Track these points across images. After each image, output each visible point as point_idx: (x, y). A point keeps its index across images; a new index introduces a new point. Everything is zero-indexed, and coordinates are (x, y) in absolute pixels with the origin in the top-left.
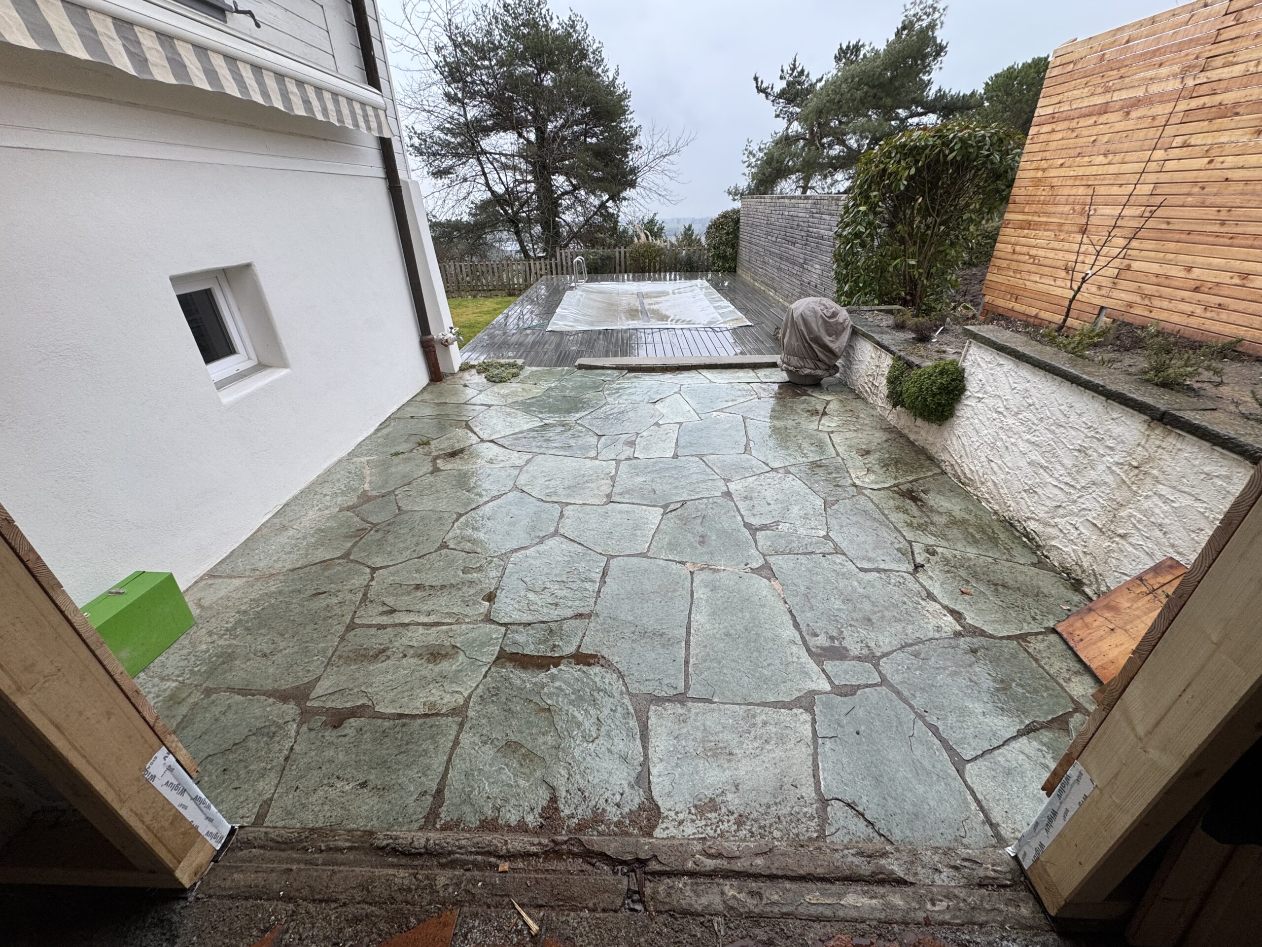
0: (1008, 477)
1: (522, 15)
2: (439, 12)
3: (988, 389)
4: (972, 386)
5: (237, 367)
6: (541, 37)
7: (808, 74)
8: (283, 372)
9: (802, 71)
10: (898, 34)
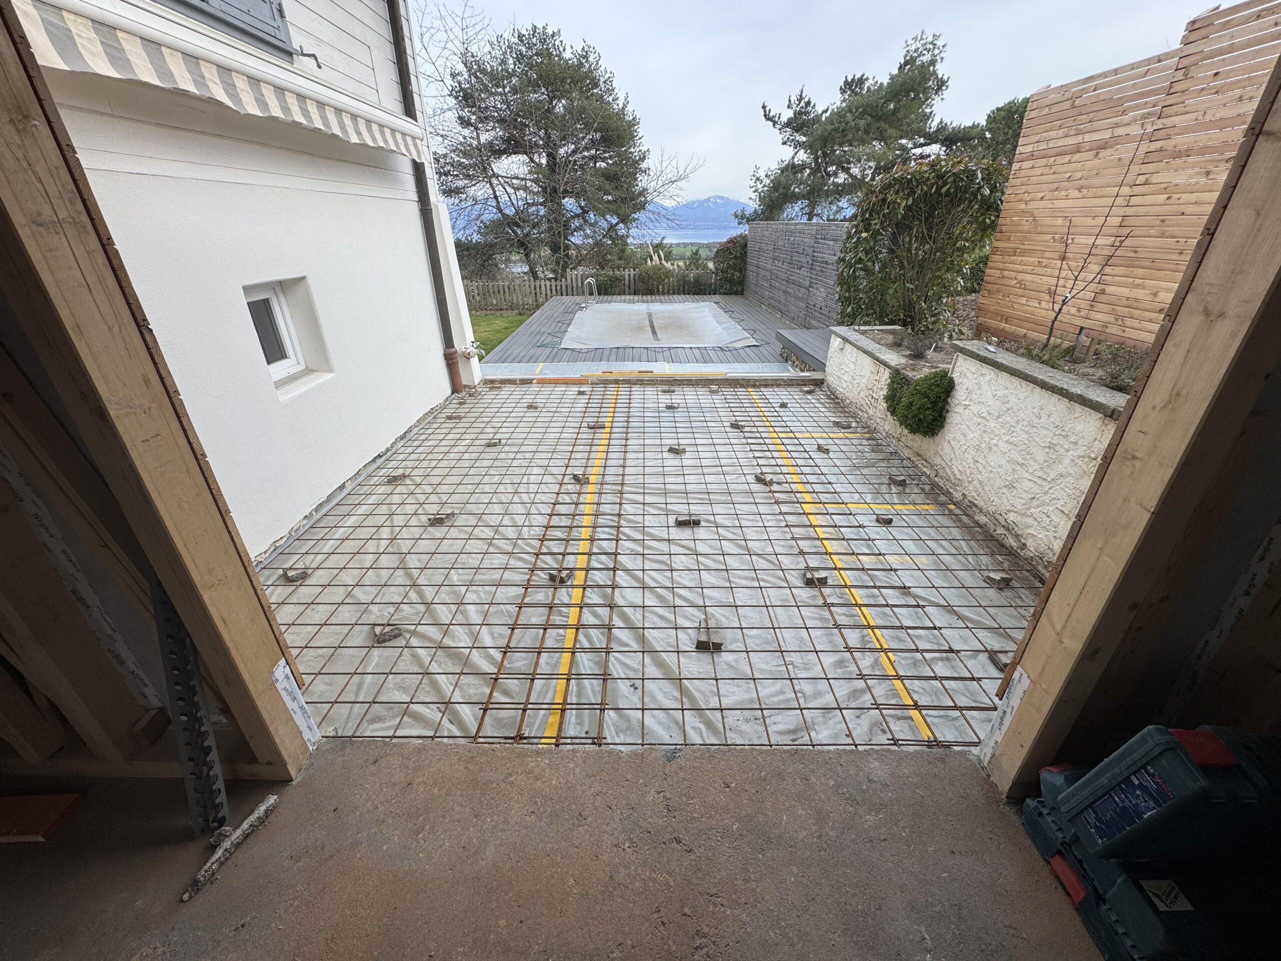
0: (991, 475)
1: (535, 45)
2: (456, 42)
3: (974, 397)
4: (960, 395)
5: (288, 370)
6: (554, 66)
7: (814, 105)
8: (329, 376)
9: (808, 103)
10: (901, 68)
